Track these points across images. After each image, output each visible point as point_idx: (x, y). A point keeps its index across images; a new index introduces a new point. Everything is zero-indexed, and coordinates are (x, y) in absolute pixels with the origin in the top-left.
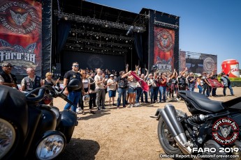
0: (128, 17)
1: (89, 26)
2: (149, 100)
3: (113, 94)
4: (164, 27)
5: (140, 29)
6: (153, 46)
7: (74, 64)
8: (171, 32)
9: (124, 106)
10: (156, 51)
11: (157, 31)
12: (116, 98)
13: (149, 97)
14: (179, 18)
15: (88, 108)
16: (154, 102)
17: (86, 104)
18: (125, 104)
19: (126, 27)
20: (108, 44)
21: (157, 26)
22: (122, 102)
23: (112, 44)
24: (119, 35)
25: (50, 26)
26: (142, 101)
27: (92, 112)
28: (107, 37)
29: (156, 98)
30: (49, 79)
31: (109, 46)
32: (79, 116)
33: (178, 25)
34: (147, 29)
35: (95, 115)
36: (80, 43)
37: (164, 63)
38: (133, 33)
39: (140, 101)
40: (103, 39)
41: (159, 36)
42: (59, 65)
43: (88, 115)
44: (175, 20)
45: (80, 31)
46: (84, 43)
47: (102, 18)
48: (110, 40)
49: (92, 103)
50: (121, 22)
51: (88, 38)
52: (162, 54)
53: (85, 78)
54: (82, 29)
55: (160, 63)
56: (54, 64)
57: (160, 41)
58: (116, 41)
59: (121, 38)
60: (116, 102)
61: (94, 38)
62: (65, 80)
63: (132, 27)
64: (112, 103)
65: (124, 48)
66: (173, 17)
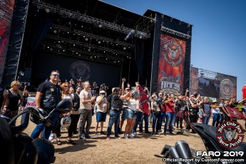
0: (128, 19)
1: (78, 24)
2: (150, 129)
3: (102, 118)
4: (173, 36)
5: (142, 34)
6: (158, 58)
7: (54, 73)
8: (181, 42)
9: (117, 136)
10: (162, 64)
11: (164, 39)
12: (106, 124)
13: (150, 125)
14: (191, 26)
15: (67, 135)
17: (64, 129)
19: (125, 29)
20: (100, 48)
21: (165, 33)
22: (113, 130)
23: (106, 50)
24: (115, 39)
25: (24, 18)
26: (141, 130)
27: (71, 142)
28: (100, 40)
29: (159, 128)
30: (15, 91)
31: (101, 52)
33: (190, 34)
34: (152, 35)
35: (77, 146)
36: (61, 44)
38: (134, 39)
39: (138, 129)
40: (94, 42)
41: (166, 46)
42: (29, 70)
43: (66, 145)
44: (186, 28)
45: (64, 29)
46: (68, 44)
47: (96, 16)
48: (103, 44)
50: (119, 23)
51: (75, 38)
52: (168, 68)
53: (67, 93)
54: (68, 26)
55: (165, 80)
56: (21, 68)
57: (167, 52)
58: (110, 46)
59: (118, 43)
60: (105, 130)
61: (82, 39)
62: (38, 94)
63: (133, 31)
64: (99, 130)
65: (120, 56)
66: (186, 24)
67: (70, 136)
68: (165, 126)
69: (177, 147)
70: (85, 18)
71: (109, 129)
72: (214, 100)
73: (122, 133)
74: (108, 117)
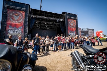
0: (57, 16)
1: (42, 19)
2: (67, 48)
3: (52, 46)
4: (71, 19)
5: (62, 20)
6: (67, 26)
7: (37, 34)
8: (74, 20)
9: (57, 51)
10: (69, 28)
11: (69, 20)
12: (53, 48)
13: (67, 47)
14: (77, 15)
15: (42, 52)
16: (69, 49)
17: (41, 50)
18: (57, 50)
19: (56, 19)
20: (50, 26)
21: (69, 18)
22: (56, 49)
23: (51, 26)
24: (54, 22)
25: (28, 20)
26: (64, 49)
27: (43, 54)
29: (70, 47)
31: (50, 27)
32: (38, 55)
33: (77, 18)
34: (65, 20)
35: (45, 55)
37: (72, 33)
38: (59, 21)
39: (63, 48)
40: (48, 24)
41: (69, 22)
42: (30, 34)
43: (42, 55)
45: (39, 21)
46: (40, 26)
47: (47, 16)
48: (50, 24)
49: (43, 50)
50: (54, 18)
51: (42, 24)
52: (71, 29)
53: (41, 40)
54: (40, 20)
55: (70, 33)
56: (28, 34)
57: (70, 24)
58: (53, 25)
59: (55, 23)
60: (53, 49)
61: (44, 24)
62: (33, 41)
63: (59, 19)
64: (52, 50)
65: (56, 27)
66: (75, 15)
67: (43, 52)
68: (72, 47)
69: (75, 53)
70: (44, 17)
71: (55, 49)
72: (87, 37)
73: (58, 50)
74: (54, 45)
